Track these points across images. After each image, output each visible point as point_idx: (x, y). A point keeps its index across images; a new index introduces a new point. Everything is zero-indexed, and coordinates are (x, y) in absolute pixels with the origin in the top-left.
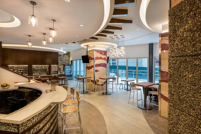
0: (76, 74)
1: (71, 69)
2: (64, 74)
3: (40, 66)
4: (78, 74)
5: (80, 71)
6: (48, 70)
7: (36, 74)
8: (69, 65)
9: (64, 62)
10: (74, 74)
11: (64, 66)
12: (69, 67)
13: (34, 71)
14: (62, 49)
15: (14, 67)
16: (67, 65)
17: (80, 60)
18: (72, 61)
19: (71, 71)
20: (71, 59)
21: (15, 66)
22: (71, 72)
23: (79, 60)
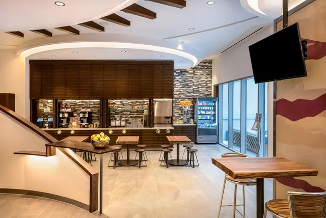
0: (231, 125)
1: (214, 110)
2: (192, 124)
3: (129, 101)
4: (237, 127)
5: (243, 119)
6: (146, 112)
7: (118, 123)
8: (207, 98)
9: (193, 92)
10: (225, 128)
11: (194, 101)
12: (210, 106)
13: (117, 114)
14: (180, 47)
15: (76, 104)
16: (201, 99)
17: (243, 80)
18: (217, 87)
19: (214, 116)
20: (215, 81)
21: (77, 101)
22: (214, 121)
23: (241, 79)
